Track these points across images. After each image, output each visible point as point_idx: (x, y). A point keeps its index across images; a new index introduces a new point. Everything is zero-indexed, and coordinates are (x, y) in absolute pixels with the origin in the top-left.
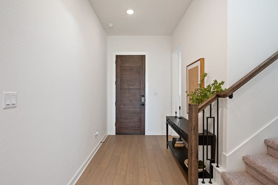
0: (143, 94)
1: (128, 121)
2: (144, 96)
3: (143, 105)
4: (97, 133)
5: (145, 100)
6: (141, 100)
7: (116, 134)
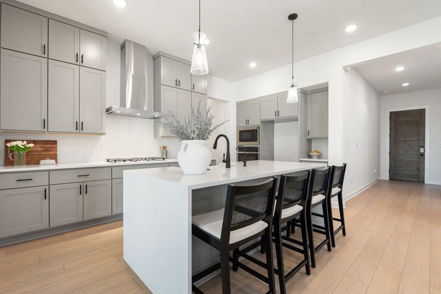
0: (422, 145)
1: (403, 169)
2: (424, 147)
3: (423, 155)
4: (375, 171)
5: (425, 151)
6: (420, 150)
7: (390, 179)
